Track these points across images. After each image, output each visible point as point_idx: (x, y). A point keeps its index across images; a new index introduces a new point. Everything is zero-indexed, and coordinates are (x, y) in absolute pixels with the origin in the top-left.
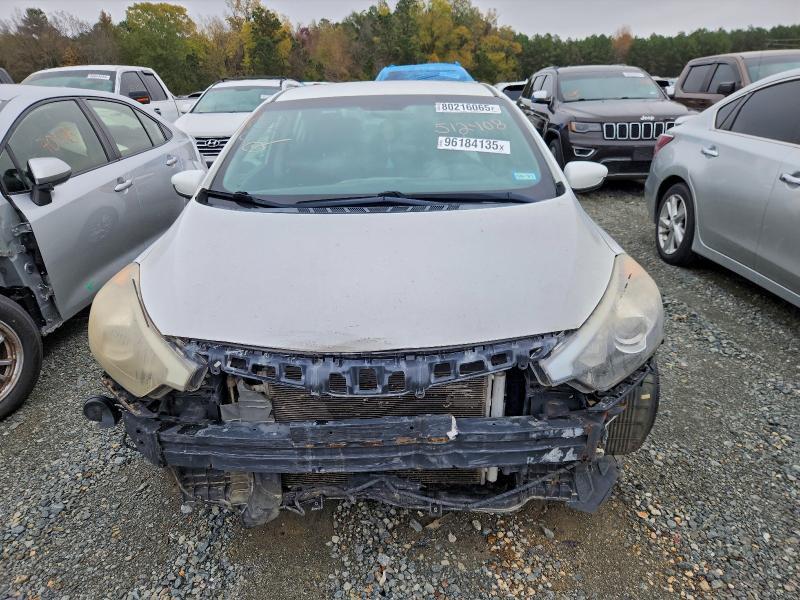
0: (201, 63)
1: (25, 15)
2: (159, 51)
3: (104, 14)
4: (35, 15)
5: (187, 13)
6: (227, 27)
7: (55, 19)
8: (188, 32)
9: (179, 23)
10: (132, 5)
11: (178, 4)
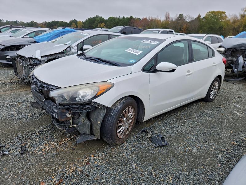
0: (223, 29)
1: (178, 15)
2: (211, 25)
3: (199, 15)
4: (181, 16)
5: (226, 14)
6: (239, 17)
7: (185, 16)
8: (224, 20)
9: (222, 17)
10: (208, 12)
11: (223, 11)
